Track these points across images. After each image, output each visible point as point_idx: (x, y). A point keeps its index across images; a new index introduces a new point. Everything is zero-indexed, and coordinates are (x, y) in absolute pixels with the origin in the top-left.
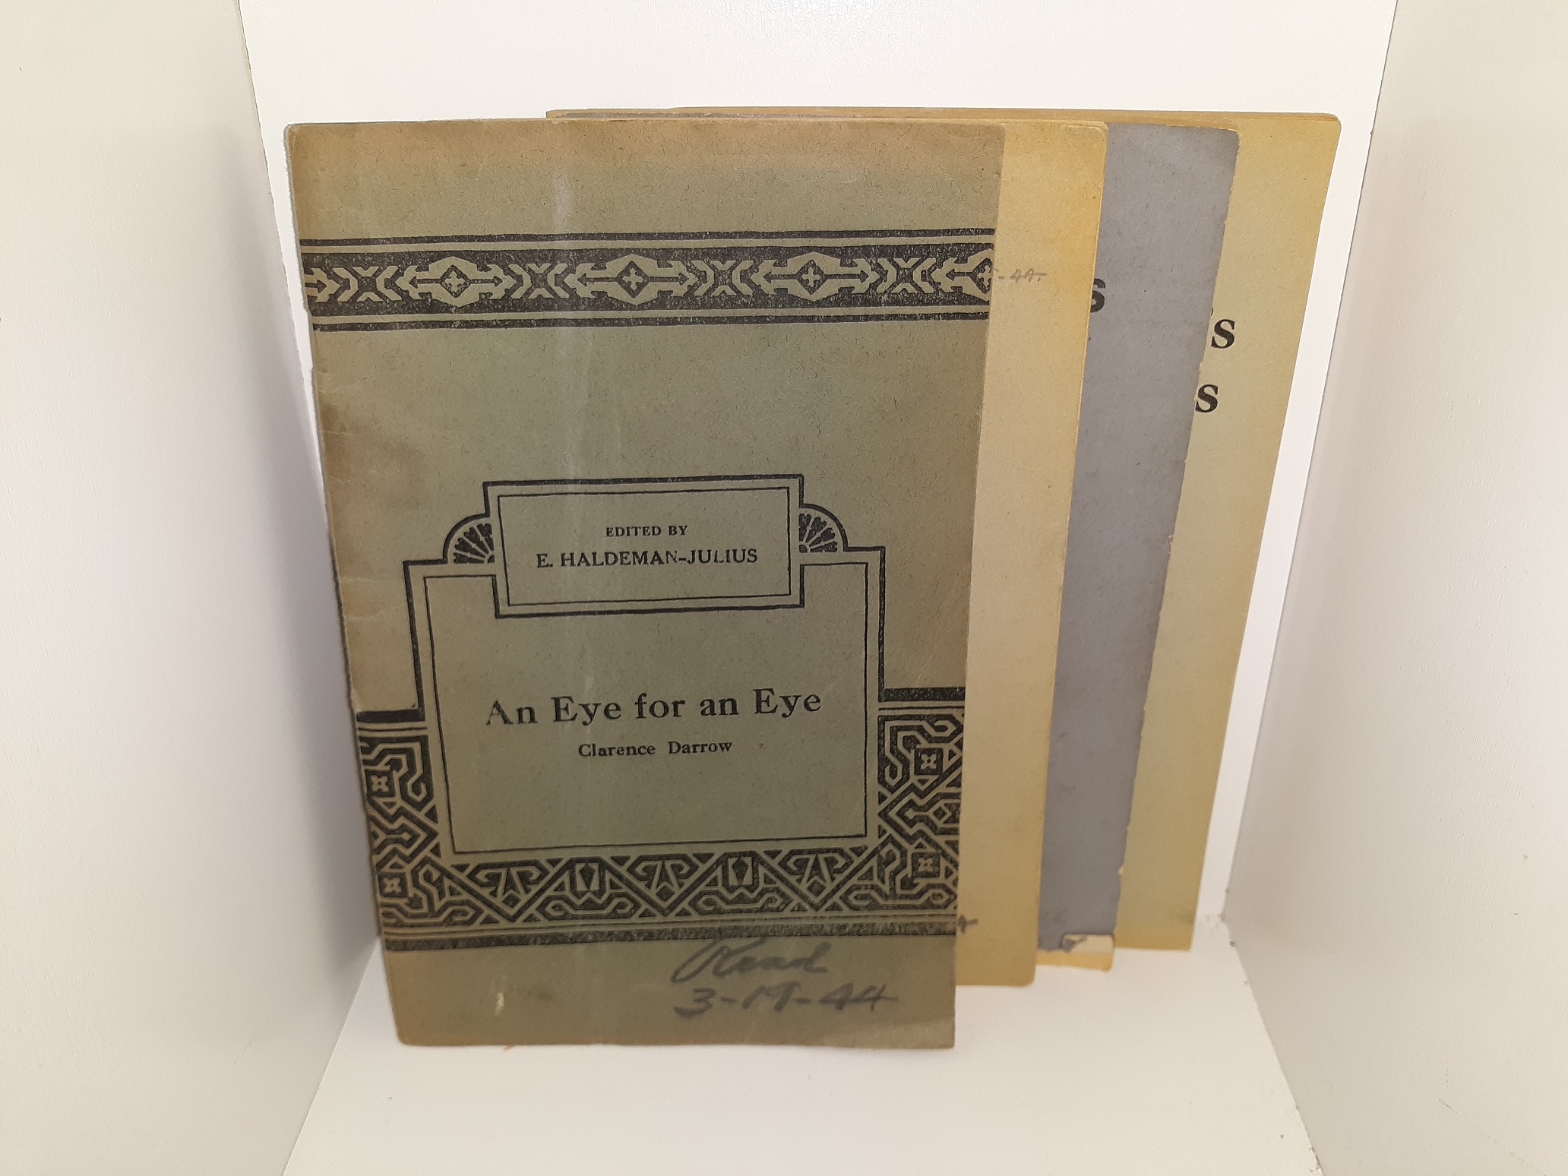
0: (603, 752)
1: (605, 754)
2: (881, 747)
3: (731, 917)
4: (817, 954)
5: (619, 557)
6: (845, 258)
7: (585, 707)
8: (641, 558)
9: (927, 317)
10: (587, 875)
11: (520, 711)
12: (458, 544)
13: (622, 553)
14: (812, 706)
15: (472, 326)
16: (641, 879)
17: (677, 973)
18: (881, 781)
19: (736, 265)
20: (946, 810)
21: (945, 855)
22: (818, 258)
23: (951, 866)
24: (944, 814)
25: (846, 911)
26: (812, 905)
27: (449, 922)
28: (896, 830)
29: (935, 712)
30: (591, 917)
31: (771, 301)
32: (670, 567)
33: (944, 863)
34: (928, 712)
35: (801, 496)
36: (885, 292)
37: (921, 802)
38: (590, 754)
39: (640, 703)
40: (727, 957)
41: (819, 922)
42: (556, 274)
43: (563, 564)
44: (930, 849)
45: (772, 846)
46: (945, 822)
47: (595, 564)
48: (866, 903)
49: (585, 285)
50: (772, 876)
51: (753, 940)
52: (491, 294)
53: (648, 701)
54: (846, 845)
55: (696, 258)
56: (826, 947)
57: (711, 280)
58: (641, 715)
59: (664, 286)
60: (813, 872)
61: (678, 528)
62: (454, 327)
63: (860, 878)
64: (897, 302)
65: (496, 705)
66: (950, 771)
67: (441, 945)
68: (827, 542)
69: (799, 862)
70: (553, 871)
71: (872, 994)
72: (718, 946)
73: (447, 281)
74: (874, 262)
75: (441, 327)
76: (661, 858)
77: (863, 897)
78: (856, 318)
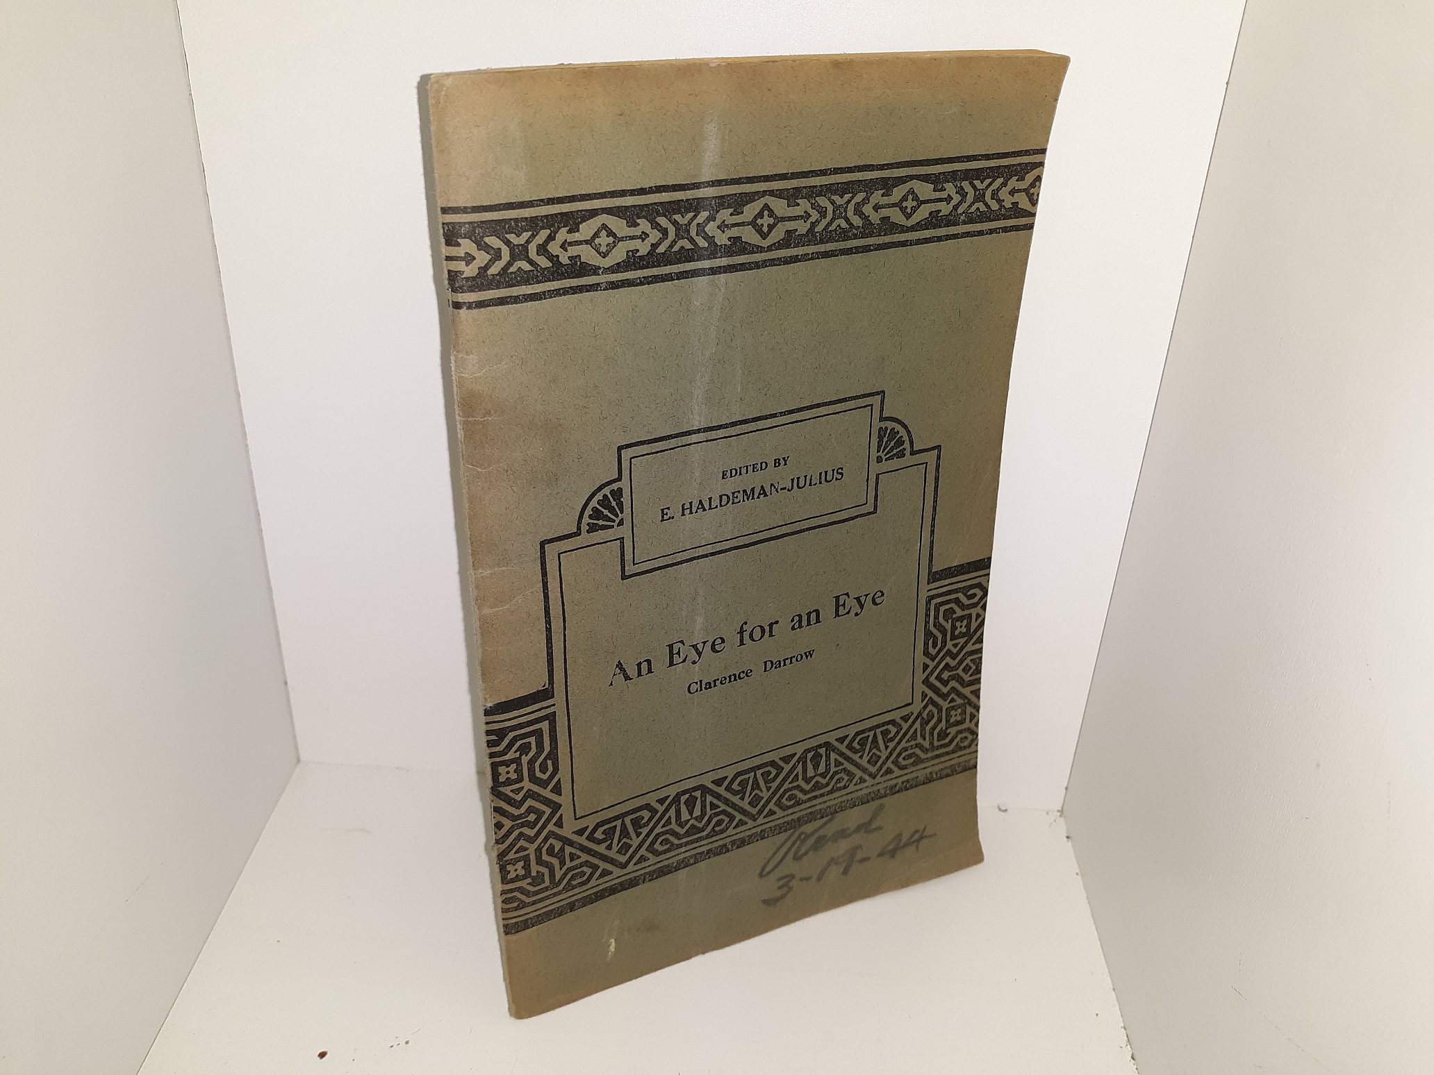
0: (709, 685)
1: (710, 687)
2: (927, 623)
3: (808, 805)
4: (875, 816)
5: (731, 498)
6: (937, 183)
7: (695, 647)
8: (749, 494)
9: (991, 232)
10: (690, 804)
11: (639, 665)
12: (592, 513)
13: (733, 493)
14: (878, 601)
15: (618, 287)
16: (735, 793)
17: (763, 870)
18: (926, 653)
19: (852, 198)
20: (972, 665)
21: (970, 703)
22: (916, 185)
23: (974, 711)
24: (971, 668)
25: (897, 772)
26: (870, 775)
27: (569, 887)
28: (934, 692)
29: (969, 583)
30: (692, 842)
31: (876, 229)
32: (774, 497)
33: (969, 709)
34: (960, 585)
35: (882, 410)
36: (963, 213)
37: (953, 663)
38: (697, 691)
39: (741, 632)
40: (803, 841)
41: (875, 788)
42: (699, 223)
43: (683, 515)
44: (959, 701)
45: (840, 733)
46: (971, 676)
47: (710, 509)
48: (912, 760)
49: (723, 232)
50: (841, 759)
51: (825, 819)
52: (638, 251)
53: (748, 628)
54: (896, 716)
55: (820, 195)
56: (882, 807)
57: (830, 216)
58: (742, 643)
59: (790, 225)
60: (873, 746)
61: (781, 459)
62: (601, 290)
63: (908, 741)
64: (971, 221)
65: (620, 665)
66: (976, 631)
67: (559, 912)
68: (898, 450)
69: (862, 741)
70: (661, 809)
71: (916, 836)
72: (797, 834)
73: (597, 241)
74: (959, 185)
75: (587, 291)
76: (753, 769)
77: (909, 756)
78: (939, 239)
